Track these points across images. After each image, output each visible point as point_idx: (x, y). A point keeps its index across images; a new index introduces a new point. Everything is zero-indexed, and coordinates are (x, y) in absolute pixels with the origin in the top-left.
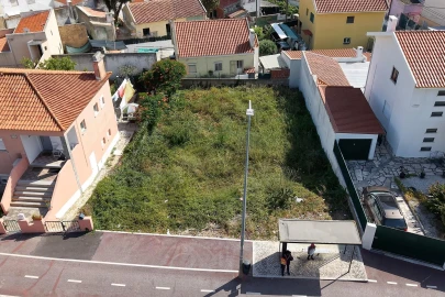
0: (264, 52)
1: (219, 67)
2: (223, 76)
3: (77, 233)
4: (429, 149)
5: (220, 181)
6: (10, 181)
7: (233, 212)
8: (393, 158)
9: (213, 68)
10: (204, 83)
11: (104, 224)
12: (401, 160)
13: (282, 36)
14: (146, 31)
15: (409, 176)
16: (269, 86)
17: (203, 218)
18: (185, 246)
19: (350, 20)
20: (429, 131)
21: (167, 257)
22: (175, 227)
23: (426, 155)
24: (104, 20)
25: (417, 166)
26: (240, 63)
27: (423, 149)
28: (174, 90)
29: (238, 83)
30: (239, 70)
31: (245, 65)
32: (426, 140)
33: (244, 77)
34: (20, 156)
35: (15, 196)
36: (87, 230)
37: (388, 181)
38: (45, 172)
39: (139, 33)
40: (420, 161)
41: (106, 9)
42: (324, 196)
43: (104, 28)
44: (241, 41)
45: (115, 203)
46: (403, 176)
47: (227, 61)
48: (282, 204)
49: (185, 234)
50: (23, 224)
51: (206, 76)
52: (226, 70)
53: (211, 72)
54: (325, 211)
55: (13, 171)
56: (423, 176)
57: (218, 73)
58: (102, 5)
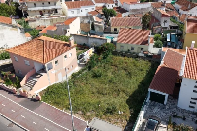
0: (156, 46)
1: (133, 49)
2: (134, 53)
3: (36, 100)
4: (194, 107)
6: (26, 76)
7: (91, 110)
8: (176, 107)
10: (124, 55)
11: (45, 100)
12: (180, 110)
13: (168, 40)
14: (115, 30)
15: (178, 117)
17: (79, 108)
18: (65, 117)
20: (192, 99)
21: (56, 118)
22: (67, 108)
23: (191, 109)
24: (100, 23)
25: (186, 114)
26: (142, 49)
27: (190, 107)
29: (138, 57)
30: (142, 52)
31: (144, 50)
32: (191, 103)
33: (143, 55)
34: (33, 68)
35: (26, 82)
36: (39, 100)
37: (167, 116)
38: (39, 76)
39: (112, 30)
40: (189, 112)
41: (105, 19)
42: (132, 114)
43: (99, 26)
44: (145, 40)
45: (54, 94)
46: (174, 116)
47: (137, 47)
49: (68, 112)
50: (21, 92)
51: (126, 52)
52: (136, 51)
53: (129, 50)
54: (127, 120)
55: (28, 73)
56: (184, 119)
57: (132, 51)
58: (104, 17)
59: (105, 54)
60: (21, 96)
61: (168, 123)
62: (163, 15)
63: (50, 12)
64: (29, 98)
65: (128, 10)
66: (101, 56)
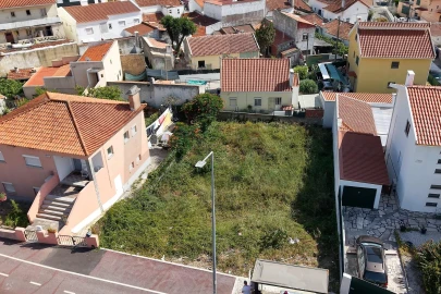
0: (305, 90)
1: (258, 102)
2: (262, 111)
3: (85, 248)
4: (435, 205)
5: (229, 213)
6: (39, 194)
7: (227, 247)
8: (398, 210)
9: (252, 103)
10: (241, 117)
11: (109, 243)
12: (407, 213)
14: (201, 64)
15: (410, 230)
16: (302, 124)
17: (199, 249)
18: (174, 273)
19: (395, 65)
20: (433, 187)
21: (155, 281)
22: (171, 254)
23: (431, 210)
24: (164, 51)
25: (422, 221)
26: (278, 100)
27: (428, 204)
28: (209, 122)
29: (274, 119)
30: (277, 107)
31: (284, 102)
32: (431, 196)
33: (281, 113)
34: (52, 173)
35: (41, 209)
36: (94, 247)
37: (388, 232)
38: (71, 189)
39: (194, 65)
40: (426, 216)
41: (170, 41)
42: (318, 240)
43: (163, 59)
44: (282, 80)
45: (124, 225)
46: (403, 229)
47: (267, 97)
48: (275, 244)
49: (177, 262)
50: (40, 235)
51: (245, 110)
52: (265, 106)
53: (250, 107)
54: (315, 255)
55: (43, 186)
56: (424, 232)
57: (258, 108)
58: (166, 37)
59: (204, 120)
60: (40, 245)
61: (396, 245)
62: (300, 25)
63: (31, 33)
64: (65, 247)
65: (217, 18)
66: (197, 125)
